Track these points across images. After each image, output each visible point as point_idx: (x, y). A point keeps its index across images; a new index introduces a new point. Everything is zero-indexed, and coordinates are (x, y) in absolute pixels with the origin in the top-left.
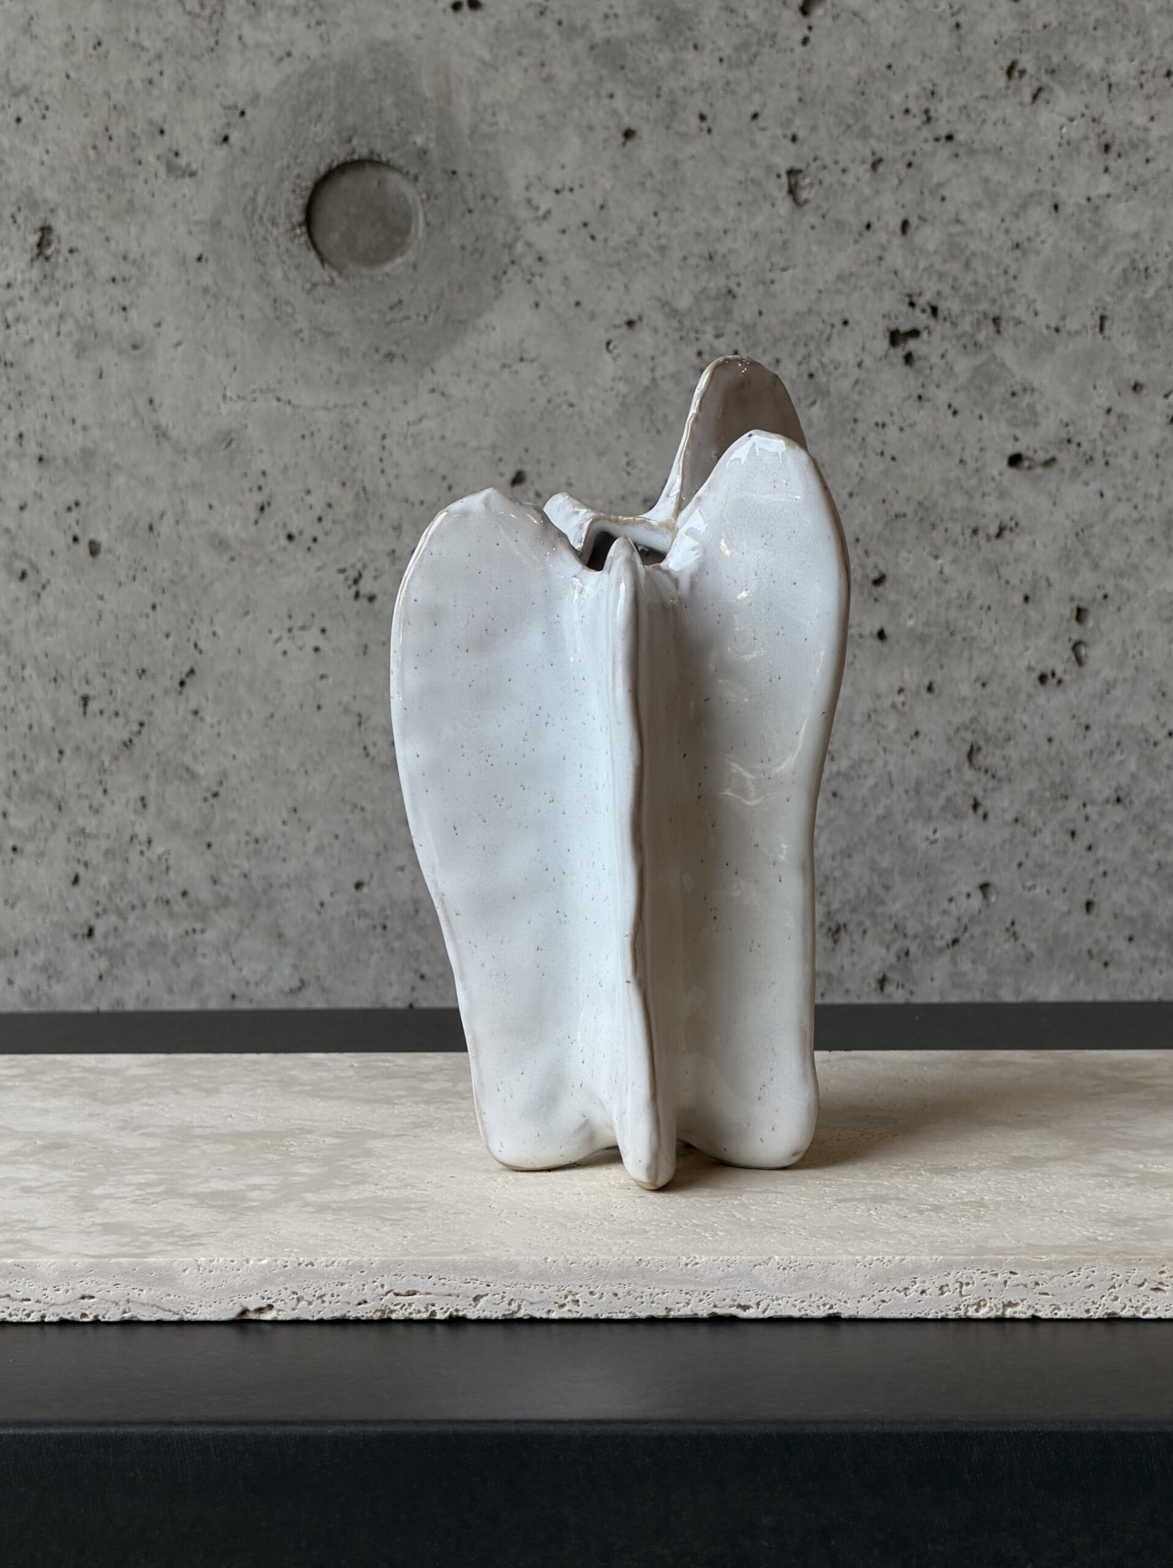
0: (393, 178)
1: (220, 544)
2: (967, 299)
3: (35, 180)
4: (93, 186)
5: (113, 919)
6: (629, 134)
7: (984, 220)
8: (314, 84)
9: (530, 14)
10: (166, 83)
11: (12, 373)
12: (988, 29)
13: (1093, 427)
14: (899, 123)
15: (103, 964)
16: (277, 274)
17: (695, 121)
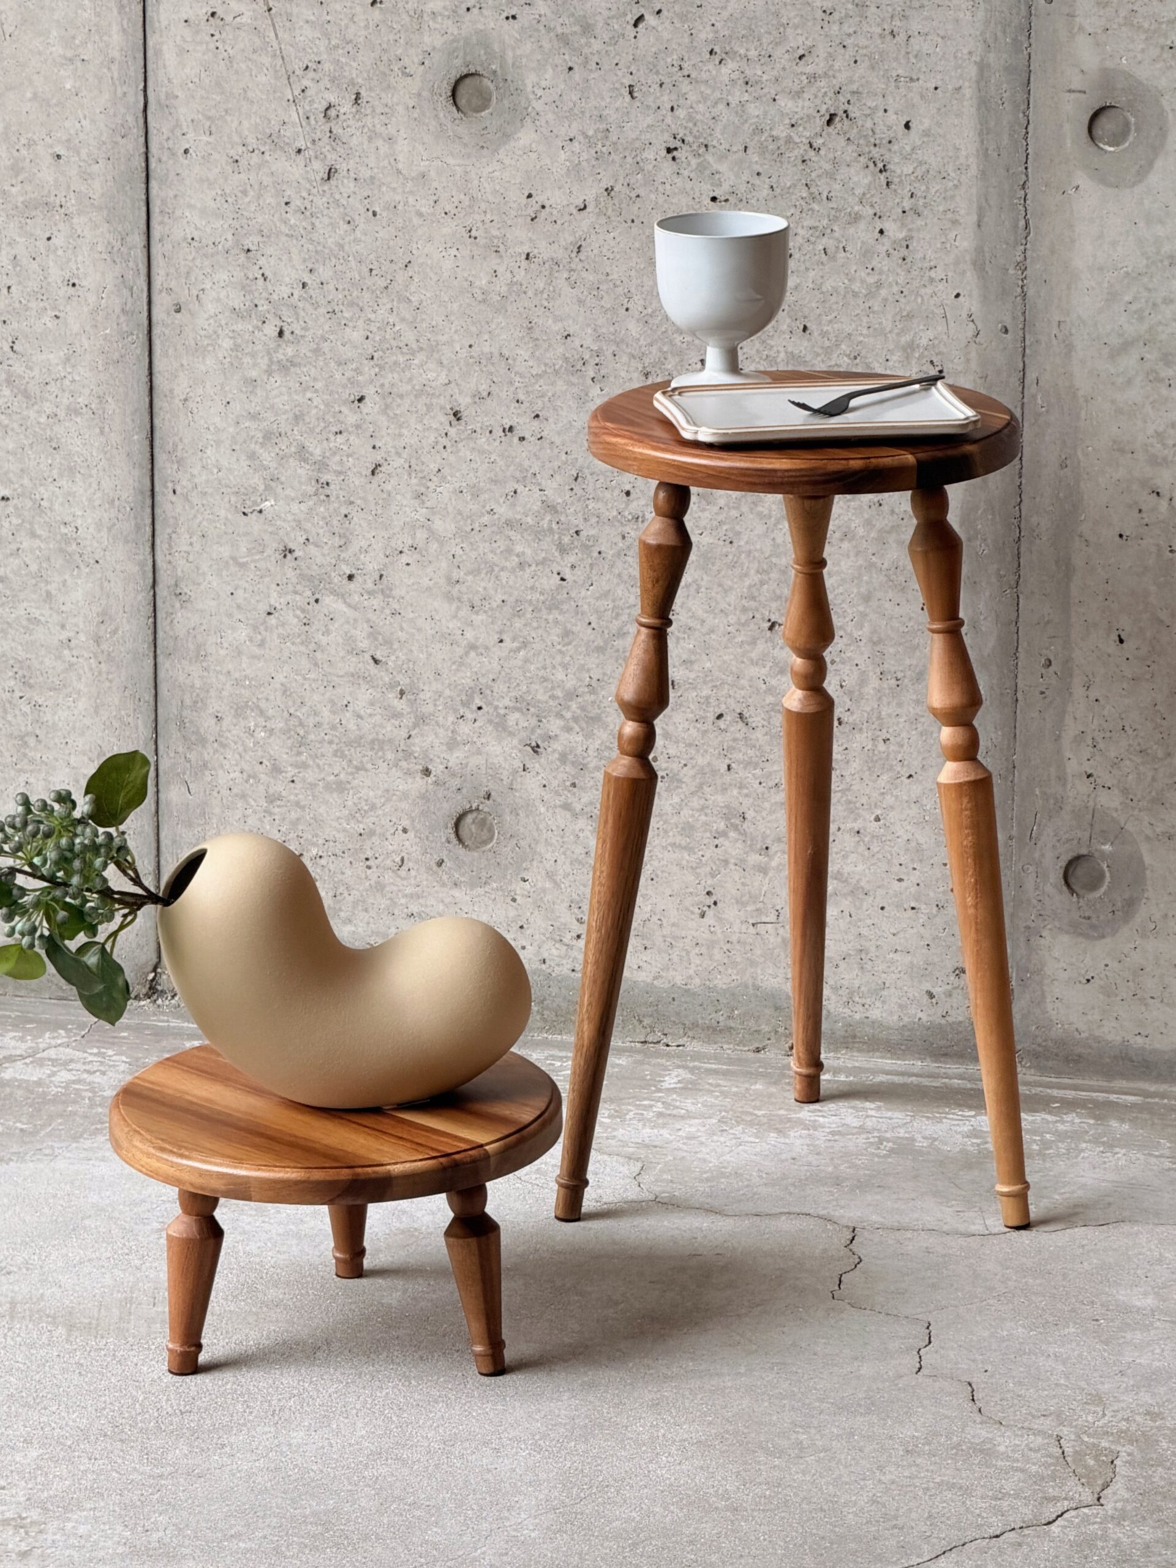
0: (485, 81)
1: (420, 214)
2: (695, 137)
3: (354, 76)
4: (375, 78)
5: (380, 353)
6: (570, 69)
7: (701, 107)
8: (455, 44)
9: (535, 22)
10: (402, 41)
11: (346, 146)
12: (703, 36)
13: (743, 188)
14: (671, 69)
15: (377, 370)
16: (441, 115)
17: (594, 65)
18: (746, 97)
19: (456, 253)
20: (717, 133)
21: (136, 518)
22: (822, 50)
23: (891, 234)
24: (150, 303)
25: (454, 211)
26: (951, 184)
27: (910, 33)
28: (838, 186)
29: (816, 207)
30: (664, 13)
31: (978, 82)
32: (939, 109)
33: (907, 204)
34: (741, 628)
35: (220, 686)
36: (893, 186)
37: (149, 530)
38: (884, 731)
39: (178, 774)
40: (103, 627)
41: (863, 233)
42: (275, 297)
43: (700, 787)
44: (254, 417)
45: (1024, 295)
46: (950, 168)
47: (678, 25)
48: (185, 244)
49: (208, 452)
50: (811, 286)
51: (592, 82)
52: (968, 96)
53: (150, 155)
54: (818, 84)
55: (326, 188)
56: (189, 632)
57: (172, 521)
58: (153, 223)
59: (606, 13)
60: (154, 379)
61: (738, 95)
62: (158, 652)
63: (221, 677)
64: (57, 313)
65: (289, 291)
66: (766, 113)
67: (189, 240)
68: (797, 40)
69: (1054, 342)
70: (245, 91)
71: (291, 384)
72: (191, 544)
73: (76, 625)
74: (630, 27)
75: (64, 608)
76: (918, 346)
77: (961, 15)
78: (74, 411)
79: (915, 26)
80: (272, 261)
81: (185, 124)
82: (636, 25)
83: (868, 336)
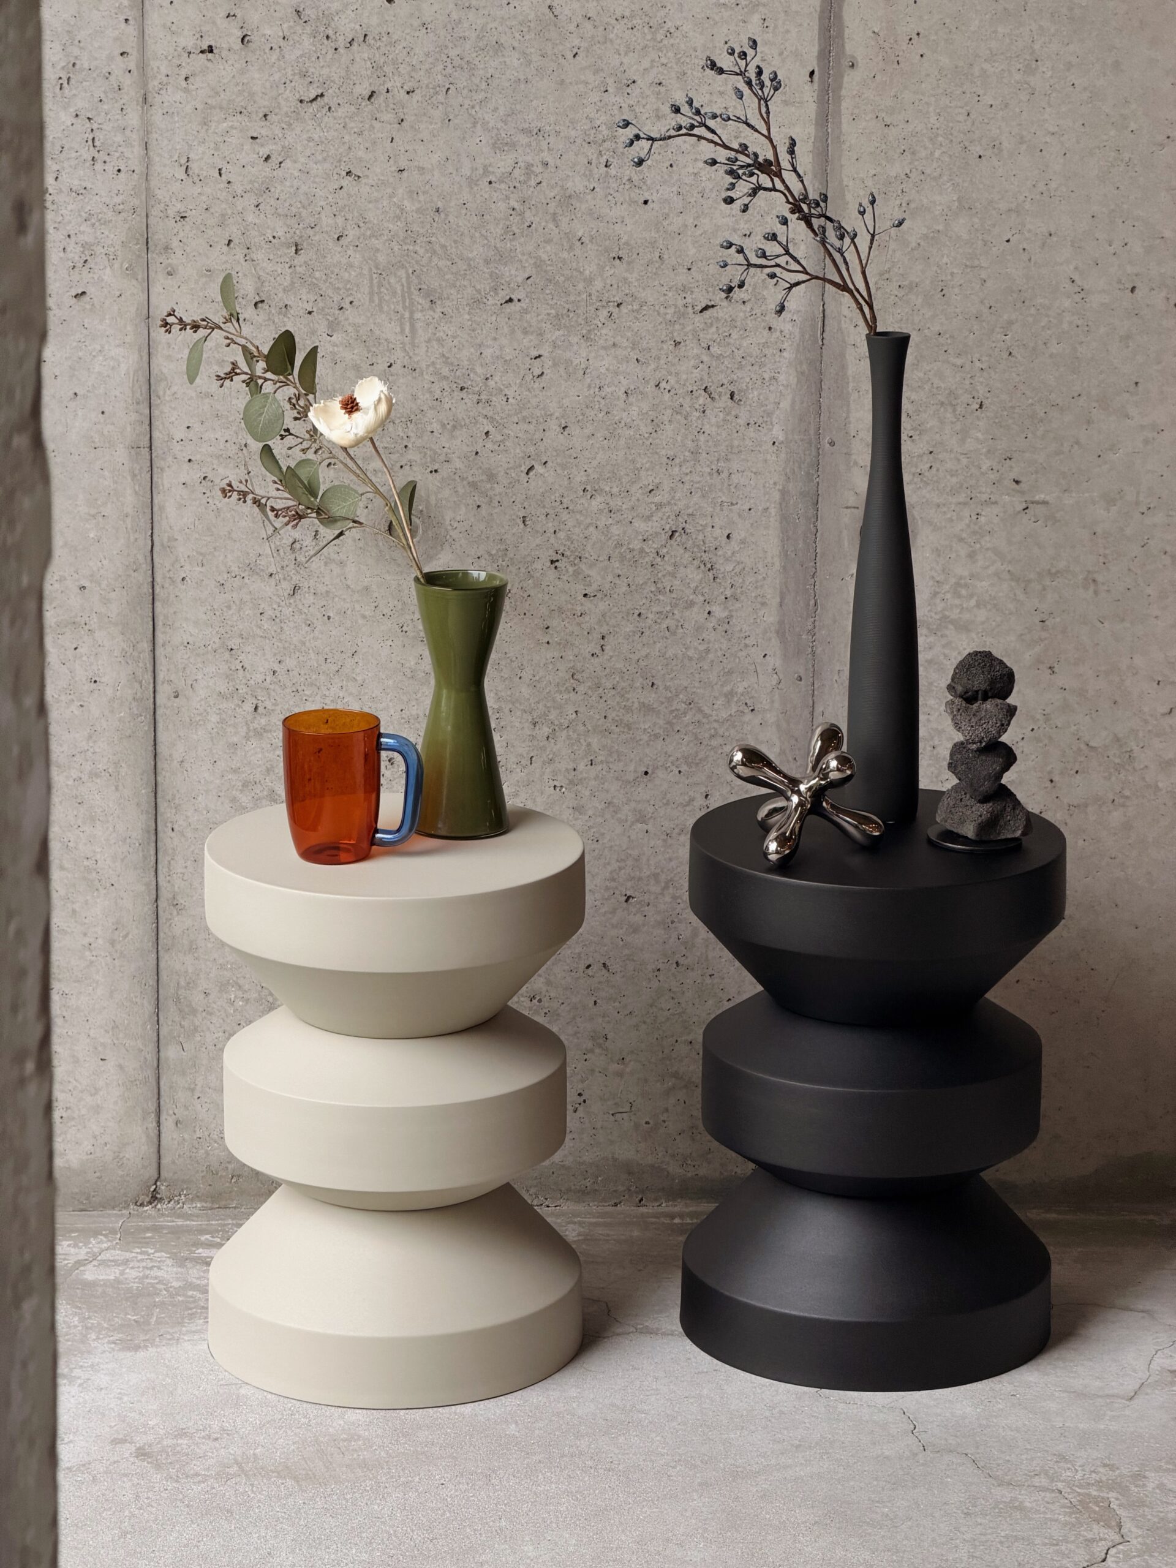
18: (610, 521)
19: (391, 643)
20: (589, 548)
21: (143, 851)
22: (666, 486)
23: (717, 614)
24: (154, 692)
25: (391, 613)
26: (761, 577)
27: (731, 471)
28: (678, 583)
29: (661, 597)
30: (549, 464)
31: (781, 504)
32: (752, 524)
33: (728, 593)
34: (604, 902)
35: (208, 970)
36: (718, 580)
37: (153, 859)
38: (710, 969)
39: (175, 1037)
40: (117, 933)
41: (696, 615)
42: (252, 682)
43: (574, 1018)
44: (235, 771)
45: (814, 653)
46: (760, 566)
47: (559, 471)
48: (182, 648)
49: (200, 799)
50: (657, 654)
51: (495, 516)
52: (773, 514)
53: (155, 584)
54: (663, 510)
55: (292, 601)
56: (183, 932)
57: (170, 851)
58: (157, 633)
59: (506, 466)
60: (157, 747)
61: (603, 521)
62: (160, 948)
63: (208, 963)
64: (82, 703)
65: (264, 677)
66: (625, 533)
67: (186, 644)
68: (648, 479)
69: (836, 685)
70: (230, 534)
71: (263, 746)
72: (186, 867)
73: (96, 933)
74: (524, 475)
75: (86, 921)
76: (736, 693)
77: (769, 457)
78: (94, 775)
79: (735, 465)
80: (250, 656)
81: (182, 560)
82: (527, 474)
83: (699, 688)
